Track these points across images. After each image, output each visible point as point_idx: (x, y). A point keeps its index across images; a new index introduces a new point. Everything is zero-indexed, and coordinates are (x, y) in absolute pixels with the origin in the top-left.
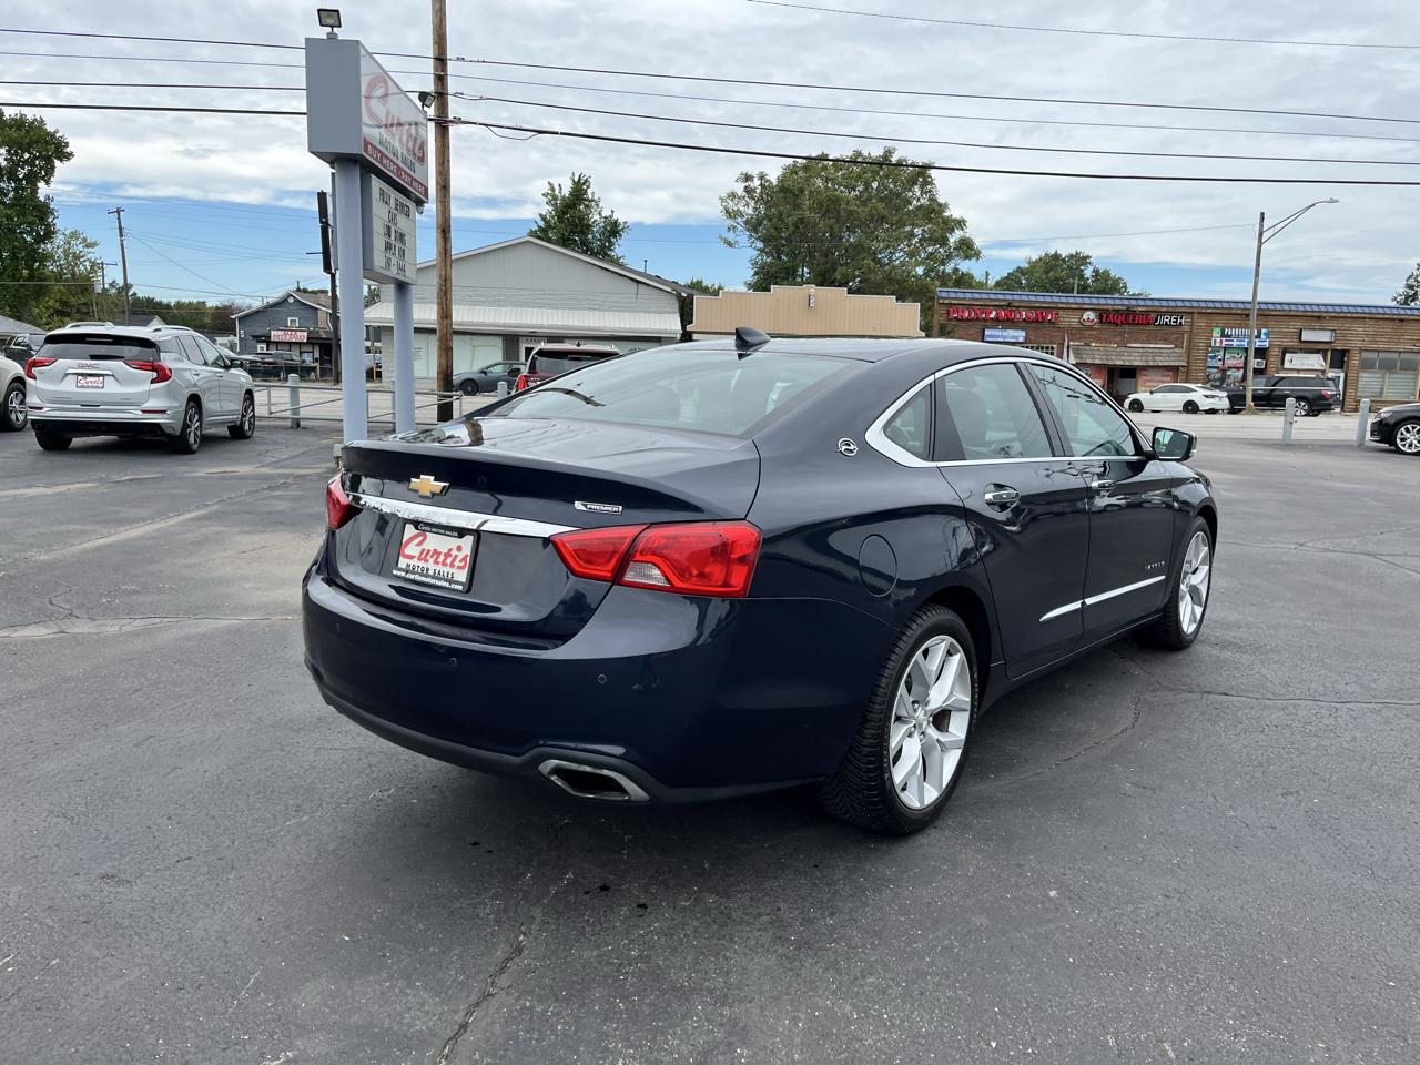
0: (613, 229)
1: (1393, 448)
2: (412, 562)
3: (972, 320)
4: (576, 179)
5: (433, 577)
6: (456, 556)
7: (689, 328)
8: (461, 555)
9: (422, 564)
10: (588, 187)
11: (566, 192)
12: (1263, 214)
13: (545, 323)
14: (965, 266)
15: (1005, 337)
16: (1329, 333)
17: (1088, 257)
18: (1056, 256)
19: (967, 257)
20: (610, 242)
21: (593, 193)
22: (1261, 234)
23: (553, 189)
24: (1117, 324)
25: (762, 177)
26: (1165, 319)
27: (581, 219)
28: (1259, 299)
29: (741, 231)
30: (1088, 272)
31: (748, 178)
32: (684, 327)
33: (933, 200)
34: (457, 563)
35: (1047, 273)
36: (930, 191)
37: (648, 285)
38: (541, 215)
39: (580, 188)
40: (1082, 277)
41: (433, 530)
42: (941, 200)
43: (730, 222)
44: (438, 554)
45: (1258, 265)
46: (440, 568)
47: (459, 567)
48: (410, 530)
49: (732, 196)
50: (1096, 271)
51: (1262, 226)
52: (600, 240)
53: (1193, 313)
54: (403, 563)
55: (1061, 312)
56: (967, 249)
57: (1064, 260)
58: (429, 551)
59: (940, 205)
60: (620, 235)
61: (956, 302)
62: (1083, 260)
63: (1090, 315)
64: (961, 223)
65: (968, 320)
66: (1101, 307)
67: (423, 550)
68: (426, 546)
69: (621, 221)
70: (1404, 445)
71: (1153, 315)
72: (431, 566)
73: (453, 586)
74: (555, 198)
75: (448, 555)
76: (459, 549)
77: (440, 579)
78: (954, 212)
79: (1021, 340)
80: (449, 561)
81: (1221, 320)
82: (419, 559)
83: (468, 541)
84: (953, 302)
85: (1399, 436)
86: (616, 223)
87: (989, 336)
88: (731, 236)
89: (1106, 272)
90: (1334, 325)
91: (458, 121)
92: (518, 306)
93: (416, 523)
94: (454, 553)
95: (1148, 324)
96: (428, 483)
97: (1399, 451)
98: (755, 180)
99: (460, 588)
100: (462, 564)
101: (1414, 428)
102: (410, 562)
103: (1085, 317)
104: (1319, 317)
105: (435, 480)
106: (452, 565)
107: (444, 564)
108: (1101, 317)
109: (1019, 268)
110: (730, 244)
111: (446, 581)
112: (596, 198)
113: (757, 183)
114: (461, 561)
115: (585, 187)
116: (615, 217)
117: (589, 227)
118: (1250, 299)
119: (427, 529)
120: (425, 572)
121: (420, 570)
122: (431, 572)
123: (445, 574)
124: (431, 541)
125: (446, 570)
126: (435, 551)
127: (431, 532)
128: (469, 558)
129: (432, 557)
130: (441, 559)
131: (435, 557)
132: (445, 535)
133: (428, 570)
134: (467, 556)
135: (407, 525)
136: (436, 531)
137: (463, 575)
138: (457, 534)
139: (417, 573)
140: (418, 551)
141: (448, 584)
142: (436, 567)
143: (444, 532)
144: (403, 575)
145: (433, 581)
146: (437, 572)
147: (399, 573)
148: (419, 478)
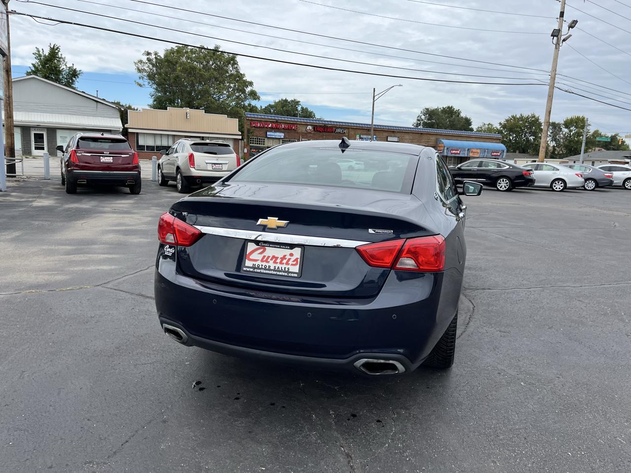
0: (74, 74)
2: (257, 263)
3: (262, 127)
4: (52, 47)
5: (274, 270)
6: (289, 259)
7: (126, 126)
8: (293, 258)
9: (264, 264)
10: (59, 51)
11: (47, 52)
12: (374, 89)
13: (46, 121)
14: (254, 103)
15: (276, 136)
16: (397, 138)
17: (299, 102)
18: (286, 100)
19: (255, 99)
20: (72, 80)
21: (61, 54)
22: (374, 97)
23: (39, 51)
24: (320, 132)
25: (156, 54)
26: (338, 130)
27: (56, 68)
28: (374, 124)
29: (146, 79)
30: (299, 108)
31: (149, 54)
32: (123, 126)
33: (238, 71)
34: (290, 262)
35: (283, 107)
36: (237, 68)
37: (103, 103)
38: (33, 64)
39: (54, 52)
40: (297, 110)
41: (271, 245)
42: (242, 72)
43: (139, 74)
44: (277, 258)
45: (373, 110)
46: (277, 265)
47: (292, 265)
48: (251, 247)
49: (141, 62)
50: (302, 108)
51: (374, 94)
52: (66, 79)
53: (349, 128)
54: (248, 263)
55: (298, 126)
56: (254, 95)
57: (289, 102)
58: (269, 257)
59: (241, 74)
60: (78, 77)
61: (254, 119)
62: (297, 103)
63: (310, 127)
64: (251, 84)
65: (259, 127)
66: (314, 124)
67: (264, 256)
68: (266, 254)
69: (78, 69)
71: (334, 129)
72: (272, 265)
73: (290, 275)
74: (40, 56)
75: (284, 258)
76: (291, 255)
77: (280, 271)
78: (247, 78)
79: (282, 137)
80: (285, 261)
81: (360, 132)
82: (262, 261)
83: (297, 252)
84: (253, 119)
86: (75, 71)
87: (269, 135)
88: (141, 82)
89: (306, 109)
90: (398, 135)
91: (14, 12)
92: (29, 111)
93: (257, 242)
94: (288, 257)
95: (333, 132)
96: (273, 221)
98: (153, 55)
99: (296, 275)
100: (294, 263)
102: (254, 263)
103: (308, 128)
104: (393, 132)
105: (278, 220)
106: (287, 263)
107: (281, 263)
108: (314, 128)
109: (270, 105)
110: (140, 85)
111: (284, 272)
112: (63, 56)
113: (153, 56)
114: (294, 261)
115: (57, 51)
116: (75, 68)
117: (60, 72)
118: (371, 123)
119: (266, 245)
120: (267, 268)
121: (263, 267)
122: (272, 268)
123: (283, 269)
124: (270, 251)
125: (283, 266)
126: (274, 257)
127: (269, 247)
128: (299, 260)
129: (271, 259)
130: (278, 261)
131: (274, 259)
132: (280, 248)
133: (269, 267)
134: (297, 259)
135: (249, 243)
136: (273, 246)
137: (296, 269)
138: (289, 247)
139: (262, 268)
140: (260, 257)
141: (286, 274)
142: (275, 265)
143: (279, 246)
144: (252, 270)
145: (274, 273)
146: (277, 268)
147: (248, 269)
148: (267, 219)
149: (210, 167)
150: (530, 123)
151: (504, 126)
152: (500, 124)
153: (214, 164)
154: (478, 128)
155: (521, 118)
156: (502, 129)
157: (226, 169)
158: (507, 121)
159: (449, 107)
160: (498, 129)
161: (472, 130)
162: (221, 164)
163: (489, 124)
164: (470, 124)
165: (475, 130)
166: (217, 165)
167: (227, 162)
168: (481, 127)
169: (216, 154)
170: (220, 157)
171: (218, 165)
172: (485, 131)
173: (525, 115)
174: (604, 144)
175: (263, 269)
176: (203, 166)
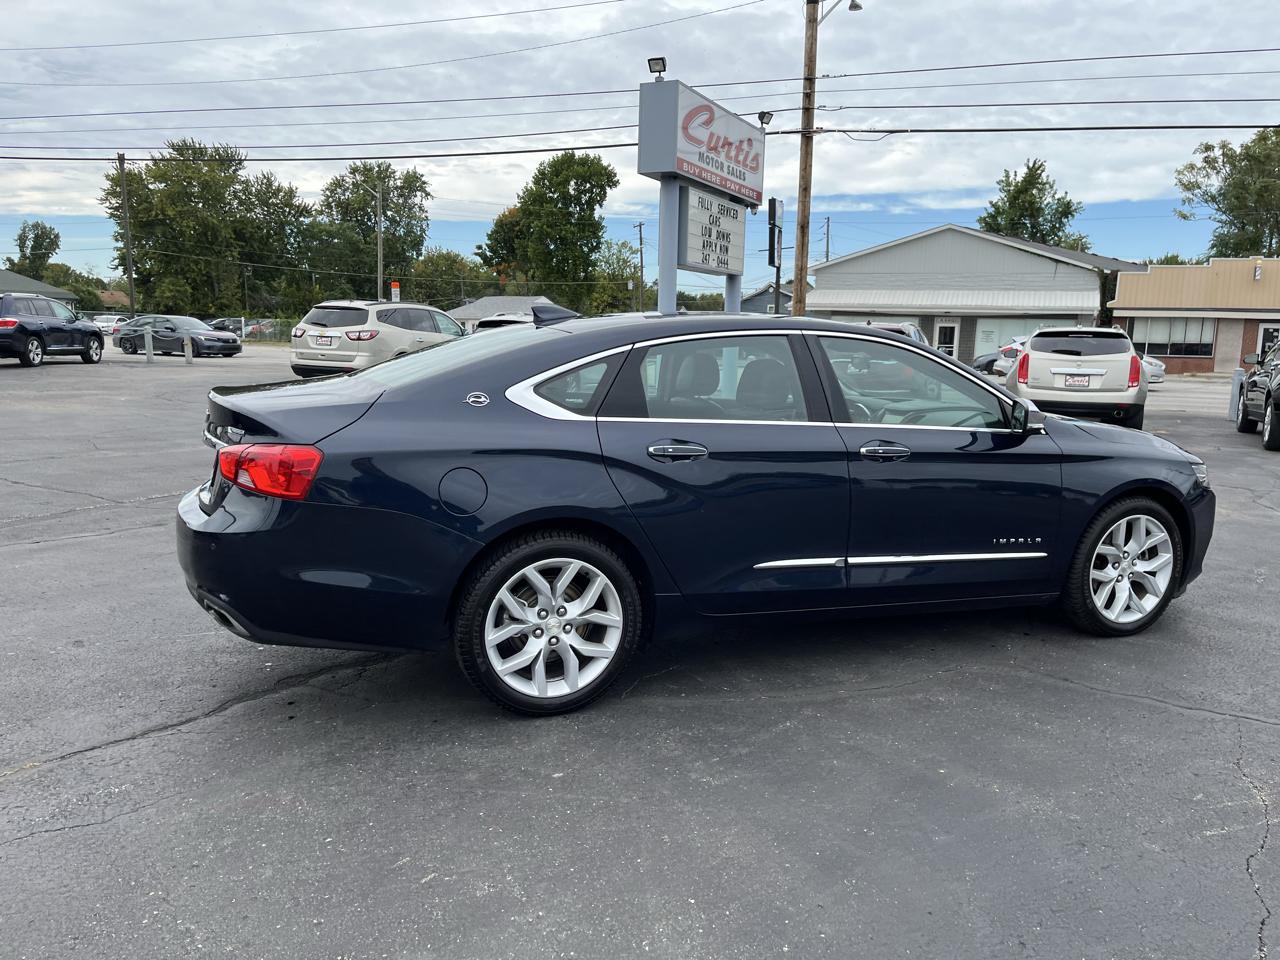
0: (1066, 210)
4: (1031, 165)
7: (1109, 304)
10: (1043, 171)
11: (1021, 177)
13: (959, 304)
20: (1061, 222)
21: (1048, 176)
23: (1007, 176)
25: (1224, 146)
27: (1032, 203)
29: (1198, 203)
31: (1209, 148)
32: (1103, 303)
37: (1068, 264)
38: (991, 203)
39: (1033, 176)
43: (1189, 195)
49: (1192, 167)
52: (1051, 221)
60: (1073, 216)
69: (1074, 201)
74: (1009, 184)
86: (1068, 205)
88: (1186, 210)
91: (821, 130)
92: (935, 289)
98: (1216, 150)
110: (1185, 217)
112: (1051, 180)
113: (1218, 152)
115: (1039, 172)
116: (1068, 199)
117: (1040, 210)
149: (1060, 382)
153: (1070, 375)
157: (1098, 387)
162: (1089, 375)
166: (1076, 378)
167: (1103, 371)
169: (1078, 354)
170: (1086, 361)
171: (1080, 379)
176: (1046, 380)
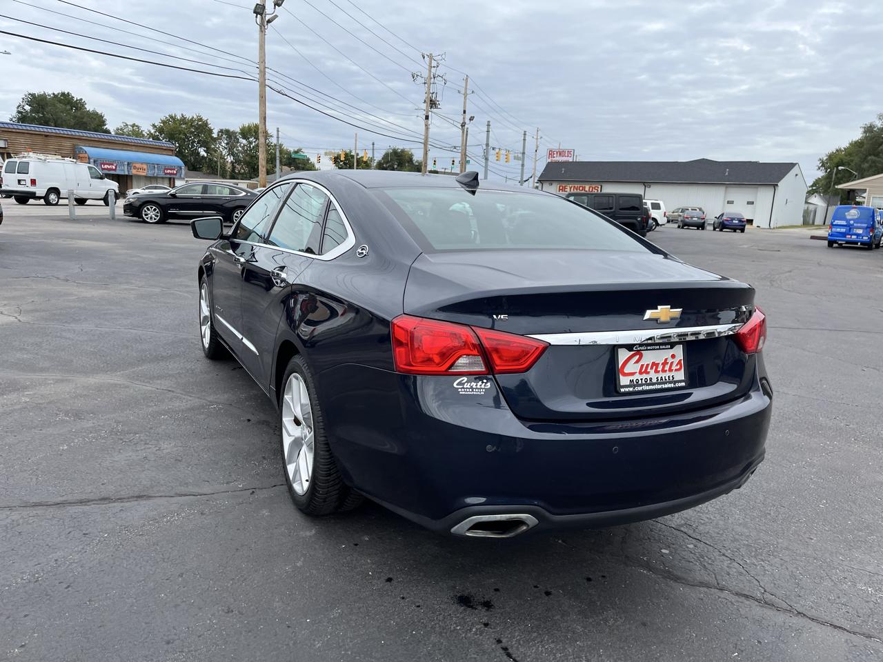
1: (141, 220)
2: (634, 378)
5: (658, 382)
6: (672, 363)
8: (676, 361)
9: (644, 376)
34: (674, 367)
41: (649, 348)
44: (658, 365)
46: (661, 375)
47: (676, 370)
48: (623, 355)
54: (624, 381)
58: (648, 365)
67: (642, 366)
68: (644, 361)
70: (147, 218)
72: (653, 376)
73: (677, 385)
75: (665, 363)
76: (673, 356)
77: (665, 383)
80: (667, 368)
82: (641, 373)
85: (143, 213)
93: (629, 347)
94: (670, 360)
96: (664, 312)
97: (145, 222)
99: (683, 384)
100: (678, 367)
101: (152, 208)
102: (631, 378)
105: (671, 308)
106: (670, 370)
107: (664, 371)
111: (670, 383)
114: (677, 365)
119: (643, 348)
120: (648, 382)
121: (644, 382)
122: (654, 380)
123: (667, 378)
124: (649, 357)
125: (666, 375)
126: (654, 364)
127: (647, 350)
128: (682, 362)
129: (652, 368)
130: (660, 368)
131: (654, 367)
132: (660, 349)
133: (651, 379)
134: (681, 360)
135: (619, 350)
136: (651, 348)
137: (680, 375)
138: (669, 347)
139: (642, 385)
140: (636, 368)
141: (672, 385)
142: (657, 375)
143: (658, 347)
144: (631, 389)
145: (659, 387)
146: (659, 379)
147: (627, 390)
148: (657, 309)
150: (196, 129)
151: (161, 130)
152: (154, 126)
154: (118, 129)
155: (183, 120)
156: (157, 133)
158: (163, 122)
159: (63, 94)
160: (152, 134)
161: (107, 132)
163: (133, 125)
164: (103, 123)
165: (113, 133)
168: (121, 129)
172: (129, 135)
173: (189, 116)
174: (288, 162)
175: (644, 385)
